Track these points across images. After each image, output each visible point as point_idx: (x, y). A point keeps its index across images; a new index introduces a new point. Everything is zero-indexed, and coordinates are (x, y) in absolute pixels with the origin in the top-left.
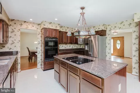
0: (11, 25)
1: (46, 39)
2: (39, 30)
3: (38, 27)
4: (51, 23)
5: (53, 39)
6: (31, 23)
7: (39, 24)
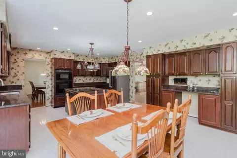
0: (13, 55)
1: (58, 71)
2: (48, 60)
3: (46, 56)
4: (63, 52)
5: (66, 71)
6: (37, 51)
7: (48, 53)
